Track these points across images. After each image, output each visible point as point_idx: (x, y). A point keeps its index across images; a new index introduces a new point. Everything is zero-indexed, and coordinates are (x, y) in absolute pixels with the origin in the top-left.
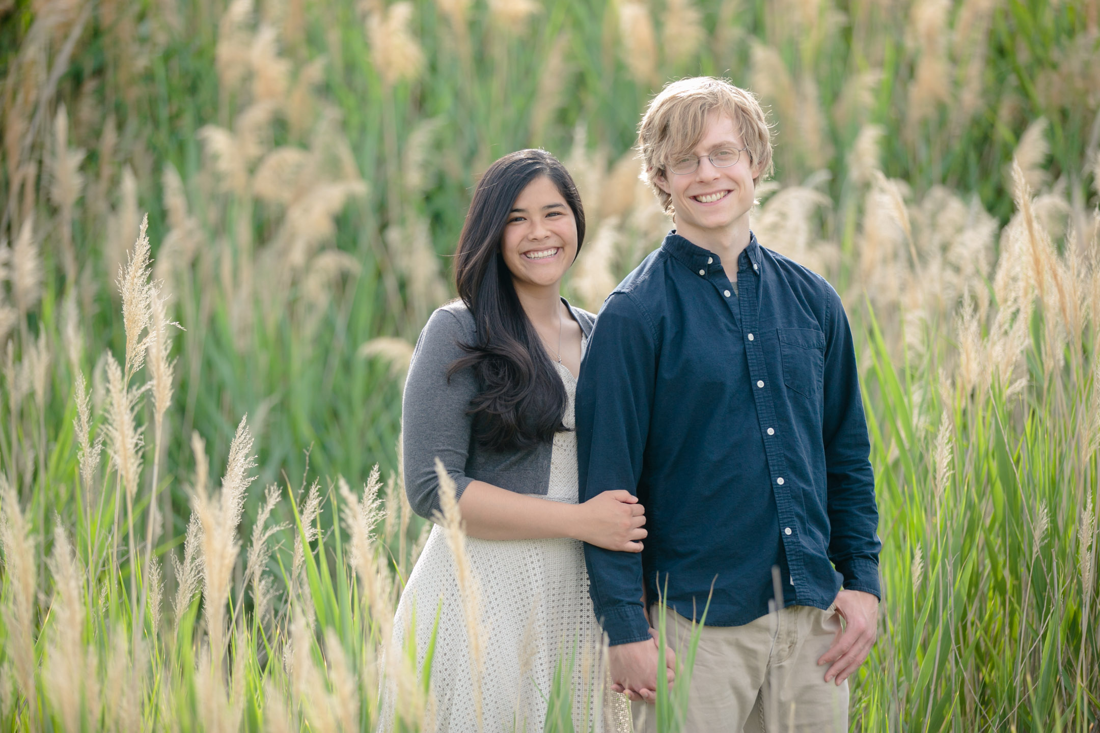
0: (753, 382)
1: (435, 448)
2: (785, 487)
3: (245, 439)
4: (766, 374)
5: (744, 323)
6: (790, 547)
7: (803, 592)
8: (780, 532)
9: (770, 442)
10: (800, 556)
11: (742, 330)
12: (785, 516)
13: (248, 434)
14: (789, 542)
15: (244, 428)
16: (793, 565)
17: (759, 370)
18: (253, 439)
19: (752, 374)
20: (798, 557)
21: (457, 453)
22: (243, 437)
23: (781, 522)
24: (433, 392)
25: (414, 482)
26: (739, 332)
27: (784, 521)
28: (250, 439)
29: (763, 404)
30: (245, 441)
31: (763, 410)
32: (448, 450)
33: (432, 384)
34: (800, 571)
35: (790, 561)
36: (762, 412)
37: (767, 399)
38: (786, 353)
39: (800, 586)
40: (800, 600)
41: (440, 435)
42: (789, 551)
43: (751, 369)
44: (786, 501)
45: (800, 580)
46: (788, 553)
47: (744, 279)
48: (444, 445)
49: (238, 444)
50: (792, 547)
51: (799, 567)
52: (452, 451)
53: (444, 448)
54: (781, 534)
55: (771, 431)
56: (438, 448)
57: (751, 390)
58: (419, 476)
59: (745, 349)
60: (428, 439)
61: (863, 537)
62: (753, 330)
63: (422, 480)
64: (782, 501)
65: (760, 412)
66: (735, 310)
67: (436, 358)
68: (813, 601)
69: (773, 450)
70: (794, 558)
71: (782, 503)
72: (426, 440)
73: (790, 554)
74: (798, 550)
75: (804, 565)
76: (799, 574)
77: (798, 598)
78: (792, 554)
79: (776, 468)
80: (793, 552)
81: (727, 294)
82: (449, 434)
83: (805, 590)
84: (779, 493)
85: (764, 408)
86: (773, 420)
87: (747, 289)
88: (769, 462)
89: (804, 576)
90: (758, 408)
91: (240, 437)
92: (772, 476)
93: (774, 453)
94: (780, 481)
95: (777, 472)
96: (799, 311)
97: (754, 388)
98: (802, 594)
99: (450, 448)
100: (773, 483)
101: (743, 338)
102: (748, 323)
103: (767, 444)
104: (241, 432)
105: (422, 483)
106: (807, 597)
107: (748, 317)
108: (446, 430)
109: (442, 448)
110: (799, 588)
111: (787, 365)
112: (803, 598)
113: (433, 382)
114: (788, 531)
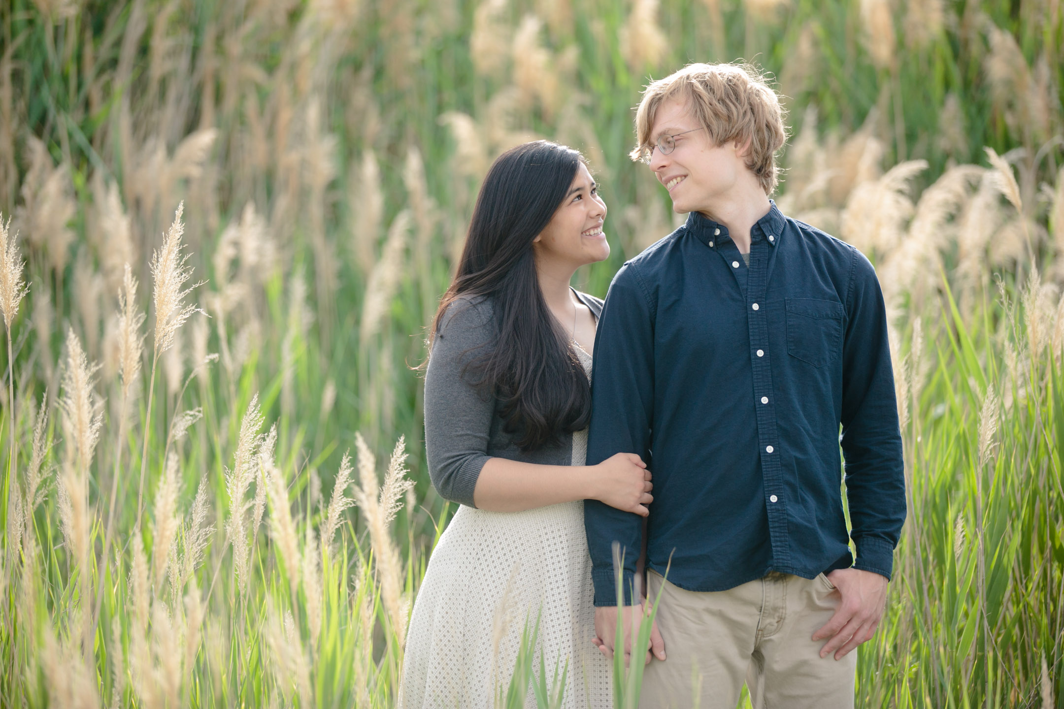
0: (752, 351)
1: (454, 433)
2: (774, 455)
3: (256, 416)
4: (767, 344)
5: (749, 293)
6: (773, 514)
7: (783, 559)
8: (765, 500)
9: (763, 410)
10: (784, 523)
11: (747, 300)
12: (771, 484)
13: (259, 411)
14: (773, 509)
15: (256, 406)
16: (776, 532)
17: (760, 340)
18: (264, 418)
19: (752, 343)
20: (782, 525)
21: (476, 437)
22: (253, 415)
23: (766, 489)
24: (451, 378)
25: (436, 467)
26: (743, 301)
27: (770, 489)
28: (261, 417)
29: (760, 373)
30: (256, 419)
31: (760, 379)
32: (467, 435)
33: (451, 371)
34: (783, 539)
35: (771, 528)
36: (759, 380)
37: (765, 368)
38: (791, 323)
39: (780, 553)
40: (777, 566)
41: (459, 421)
42: (772, 518)
43: (751, 338)
44: (774, 469)
45: (781, 547)
46: (770, 520)
47: (757, 251)
48: (462, 430)
49: (249, 420)
50: (775, 514)
51: (783, 534)
52: (471, 435)
53: (463, 433)
54: (766, 501)
55: (765, 400)
56: (457, 433)
57: (750, 359)
58: (440, 462)
59: (747, 318)
60: (448, 425)
61: (877, 515)
62: (758, 300)
63: (442, 465)
64: (770, 469)
65: (756, 380)
66: (742, 280)
67: (454, 345)
68: (793, 569)
69: (764, 418)
70: (777, 525)
71: (769, 471)
72: (445, 426)
73: (772, 521)
74: (782, 517)
75: (789, 533)
76: (781, 541)
77: (776, 565)
78: (775, 521)
79: (766, 436)
80: (776, 520)
81: (736, 265)
82: (468, 418)
83: (785, 557)
84: (766, 461)
85: (761, 377)
86: (768, 389)
87: (759, 260)
88: (759, 430)
89: (787, 543)
90: (755, 377)
91: (251, 414)
92: (761, 444)
93: (765, 422)
94: (770, 449)
95: (767, 440)
96: (815, 281)
97: (753, 357)
98: (781, 561)
99: (469, 432)
100: (762, 451)
101: (747, 309)
102: (754, 294)
103: (759, 412)
104: (252, 410)
105: (442, 468)
106: (786, 565)
107: (754, 287)
108: (465, 416)
109: (460, 433)
110: (779, 555)
111: (792, 334)
112: (781, 565)
113: (452, 369)
114: (774, 499)
